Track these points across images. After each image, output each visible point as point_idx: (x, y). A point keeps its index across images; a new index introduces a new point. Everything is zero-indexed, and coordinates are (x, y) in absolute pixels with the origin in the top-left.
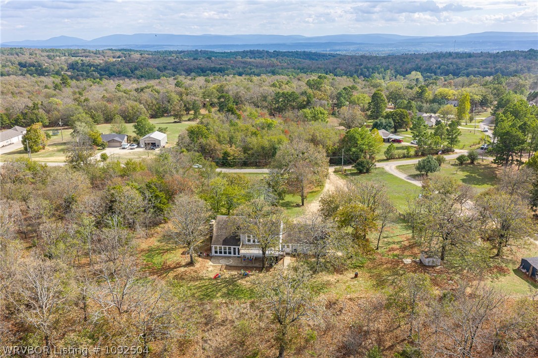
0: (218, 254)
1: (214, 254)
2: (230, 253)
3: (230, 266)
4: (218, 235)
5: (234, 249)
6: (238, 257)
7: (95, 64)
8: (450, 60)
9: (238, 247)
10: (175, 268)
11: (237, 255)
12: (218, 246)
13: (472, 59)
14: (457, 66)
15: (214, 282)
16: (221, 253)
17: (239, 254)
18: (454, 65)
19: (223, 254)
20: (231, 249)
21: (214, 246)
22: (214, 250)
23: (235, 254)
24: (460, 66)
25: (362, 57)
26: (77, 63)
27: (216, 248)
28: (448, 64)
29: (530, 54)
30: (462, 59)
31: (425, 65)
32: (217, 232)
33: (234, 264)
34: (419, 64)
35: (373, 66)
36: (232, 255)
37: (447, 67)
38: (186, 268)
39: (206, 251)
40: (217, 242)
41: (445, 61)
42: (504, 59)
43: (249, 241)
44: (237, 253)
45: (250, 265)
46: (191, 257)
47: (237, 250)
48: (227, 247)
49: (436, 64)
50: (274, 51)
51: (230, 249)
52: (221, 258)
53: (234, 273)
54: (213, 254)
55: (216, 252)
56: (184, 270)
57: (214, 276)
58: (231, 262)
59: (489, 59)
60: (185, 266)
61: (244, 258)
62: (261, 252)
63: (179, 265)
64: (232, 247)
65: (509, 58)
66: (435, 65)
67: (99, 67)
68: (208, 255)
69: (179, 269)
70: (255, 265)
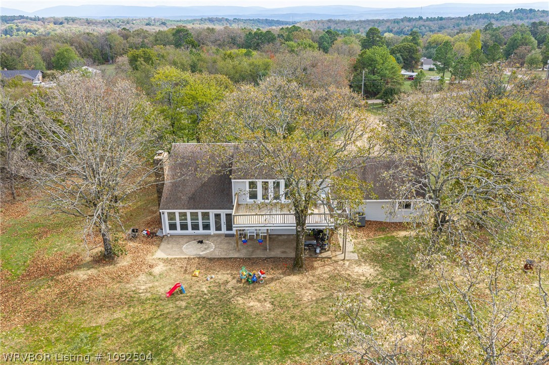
0: (179, 231)
1: (168, 231)
2: (207, 227)
3: (211, 260)
4: (174, 185)
5: (218, 216)
6: (227, 236)
7: (32, 29)
8: (421, 23)
9: (228, 211)
10: (63, 270)
11: (224, 231)
12: (177, 212)
13: (443, 22)
14: (430, 28)
15: (170, 307)
16: (184, 227)
17: (229, 227)
18: (427, 28)
19: (190, 231)
20: (209, 219)
21: (166, 211)
22: (167, 222)
23: (218, 228)
24: (433, 29)
25: (329, 21)
26: (12, 28)
27: (172, 216)
28: (420, 27)
29: (502, 16)
30: (434, 22)
31: (396, 28)
32: (173, 177)
33: (218, 254)
34: (390, 27)
35: (342, 29)
36: (213, 231)
37: (420, 29)
38: (92, 272)
39: (148, 224)
40: (174, 202)
41: (417, 24)
42: (476, 21)
43: (253, 196)
44: (224, 227)
45: (259, 254)
46: (105, 241)
47: (223, 219)
48: (200, 212)
49: (408, 26)
50: (234, 19)
51: (206, 216)
52: (186, 240)
53: (222, 276)
54: (166, 230)
55: (173, 227)
56: (86, 277)
57: (168, 289)
58: (211, 249)
59: (461, 21)
60: (89, 265)
61: (244, 238)
62: (291, 220)
63: (75, 263)
64: (212, 213)
65: (481, 20)
66: (407, 28)
67: (37, 33)
68: (151, 235)
69: (73, 274)
70: (273, 254)
